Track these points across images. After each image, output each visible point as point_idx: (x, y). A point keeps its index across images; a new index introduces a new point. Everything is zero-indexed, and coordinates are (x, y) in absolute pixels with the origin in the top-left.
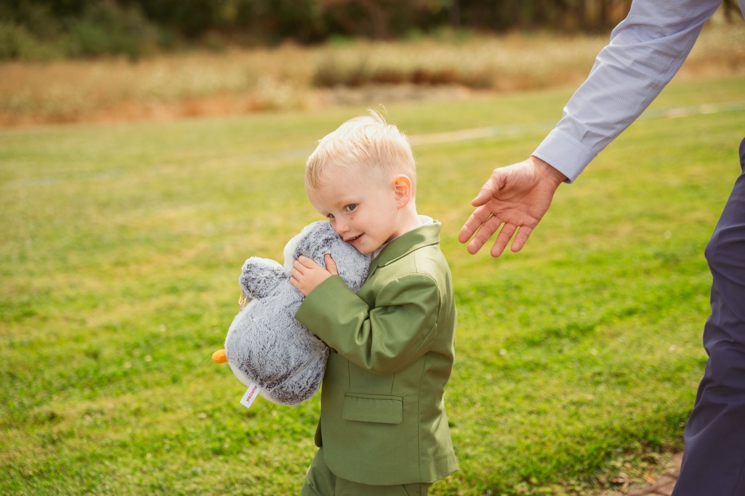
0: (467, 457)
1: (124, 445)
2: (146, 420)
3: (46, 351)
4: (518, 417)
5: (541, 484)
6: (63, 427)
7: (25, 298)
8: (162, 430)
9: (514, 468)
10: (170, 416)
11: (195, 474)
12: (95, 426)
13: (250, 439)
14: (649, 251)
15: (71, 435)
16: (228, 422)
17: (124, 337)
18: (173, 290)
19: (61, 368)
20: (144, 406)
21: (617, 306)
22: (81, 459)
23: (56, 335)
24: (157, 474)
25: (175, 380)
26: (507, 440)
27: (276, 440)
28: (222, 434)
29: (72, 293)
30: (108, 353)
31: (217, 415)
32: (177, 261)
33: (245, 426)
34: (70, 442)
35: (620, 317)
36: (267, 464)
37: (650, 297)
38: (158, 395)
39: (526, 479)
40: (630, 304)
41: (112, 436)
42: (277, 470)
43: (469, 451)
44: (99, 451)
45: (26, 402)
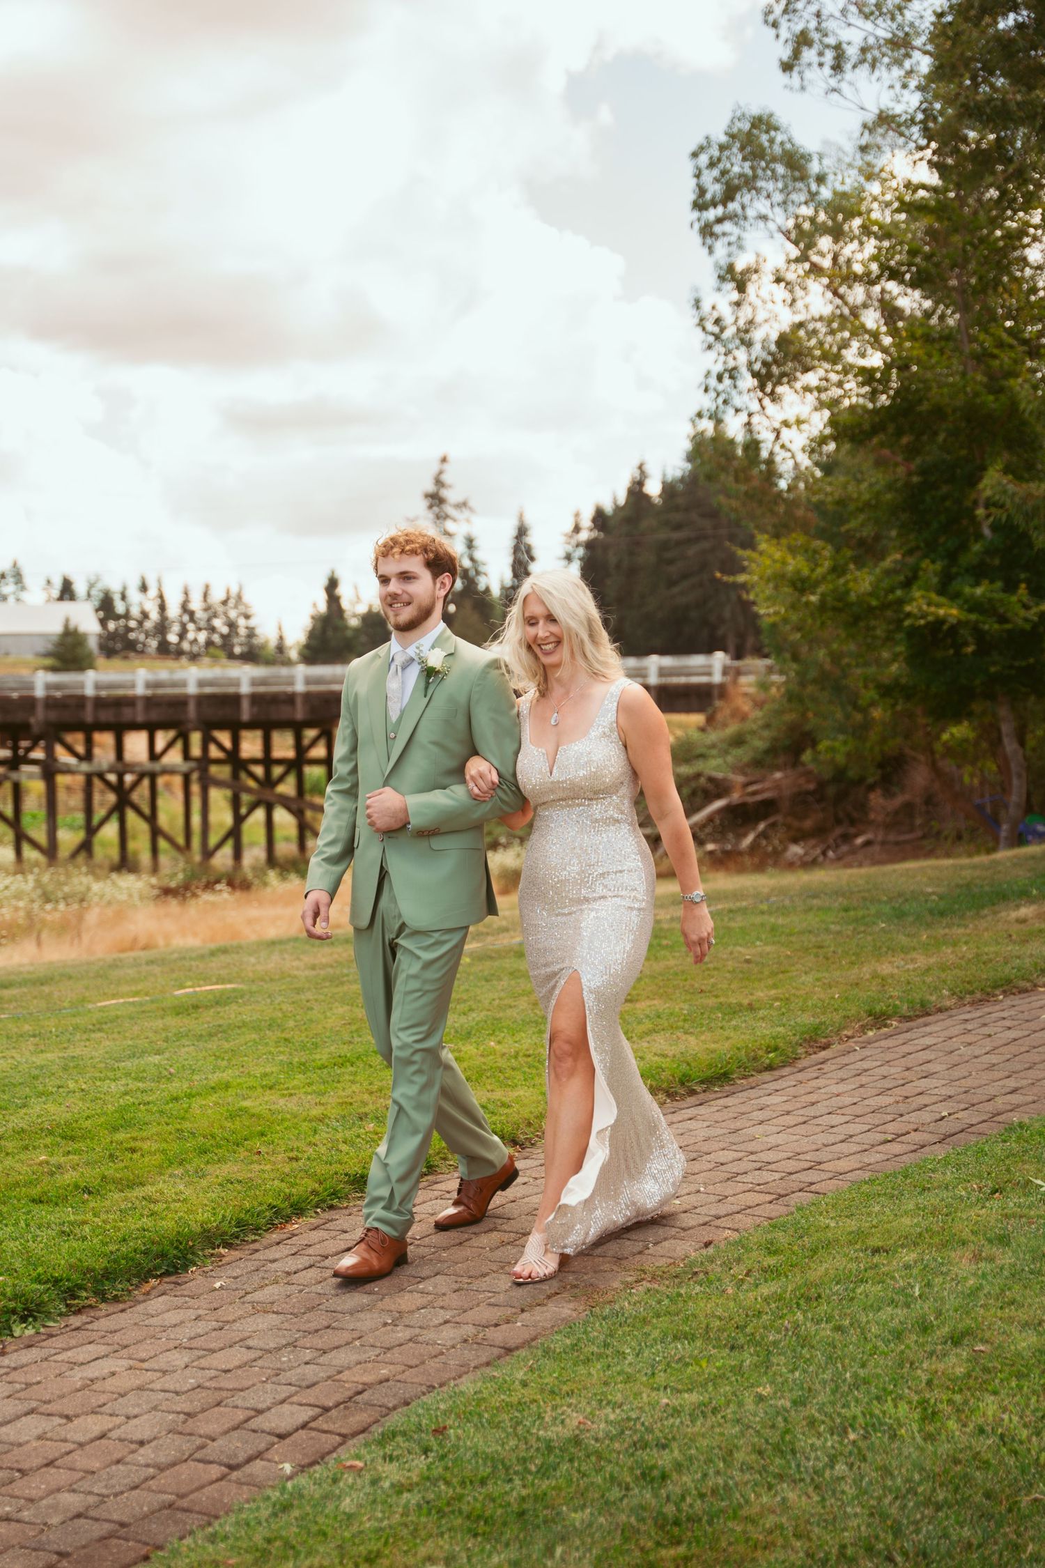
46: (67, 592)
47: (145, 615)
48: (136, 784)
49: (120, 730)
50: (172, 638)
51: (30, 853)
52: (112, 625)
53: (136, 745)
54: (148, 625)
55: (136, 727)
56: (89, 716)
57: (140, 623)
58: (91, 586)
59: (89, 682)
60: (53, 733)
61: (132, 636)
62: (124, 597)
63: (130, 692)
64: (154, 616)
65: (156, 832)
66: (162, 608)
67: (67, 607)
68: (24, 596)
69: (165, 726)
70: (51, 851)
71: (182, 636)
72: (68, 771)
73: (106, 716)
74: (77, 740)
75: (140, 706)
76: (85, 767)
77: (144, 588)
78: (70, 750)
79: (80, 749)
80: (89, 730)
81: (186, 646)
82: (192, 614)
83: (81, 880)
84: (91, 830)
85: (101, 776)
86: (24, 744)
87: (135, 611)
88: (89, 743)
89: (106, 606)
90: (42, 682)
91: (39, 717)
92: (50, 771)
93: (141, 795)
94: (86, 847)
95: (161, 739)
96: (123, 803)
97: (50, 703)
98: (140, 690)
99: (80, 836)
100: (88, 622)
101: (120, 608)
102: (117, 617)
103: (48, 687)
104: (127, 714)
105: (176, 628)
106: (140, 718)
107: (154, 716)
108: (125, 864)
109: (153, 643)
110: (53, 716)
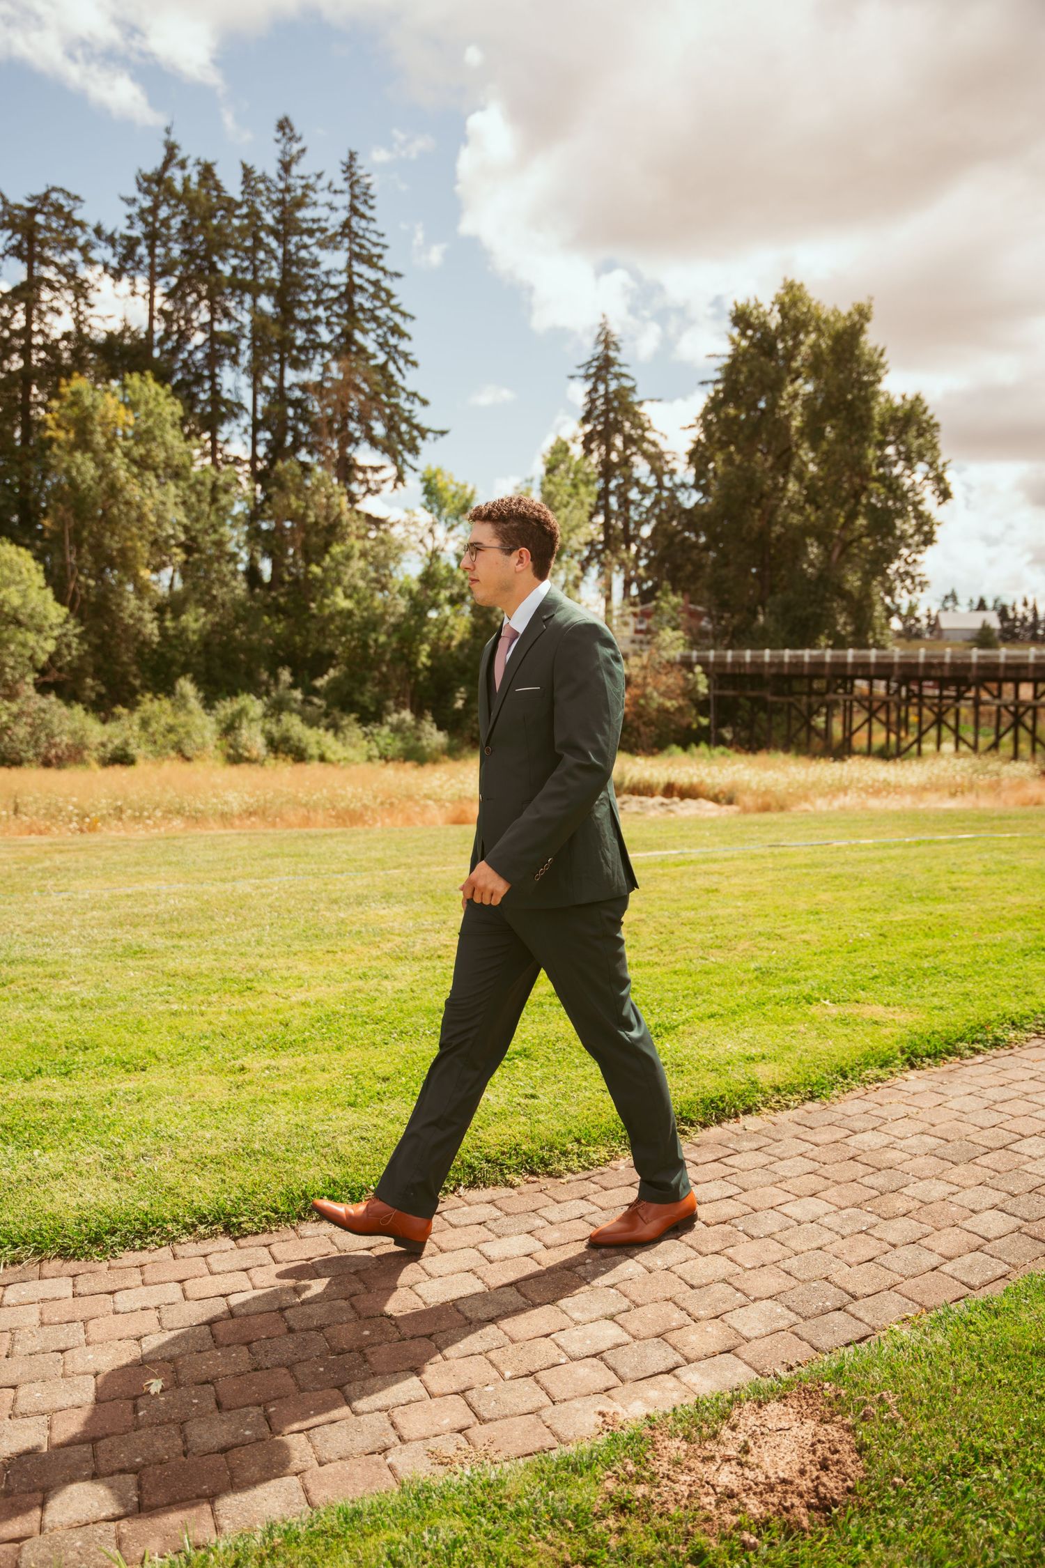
0: (538, 1121)
1: (286, 1094)
2: (307, 1077)
3: (251, 1018)
4: (588, 1094)
5: (588, 1145)
6: (247, 1077)
7: (251, 975)
8: (316, 1085)
9: (570, 1132)
10: (326, 1075)
11: (330, 1119)
12: (270, 1077)
13: (380, 1097)
14: (753, 966)
15: (251, 1083)
16: (366, 1083)
17: (312, 1012)
18: (363, 977)
19: (259, 1033)
20: (310, 1066)
21: (704, 1009)
22: (253, 1101)
23: (264, 1006)
24: (304, 1117)
25: (339, 1049)
26: (573, 1111)
27: (398, 1099)
28: (359, 1092)
29: (285, 973)
30: (295, 1023)
31: (361, 1077)
32: (375, 952)
33: (379, 1087)
34: (249, 1088)
35: (701, 1019)
36: (386, 1116)
37: (732, 1004)
38: (322, 1059)
39: (578, 1141)
40: (715, 1009)
41: (281, 1086)
42: (391, 1121)
43: (541, 1117)
44: (267, 1096)
45: (227, 1056)
46: (982, 606)
47: (1025, 618)
48: (1024, 713)
49: (1017, 682)
50: (1041, 632)
51: (963, 748)
52: (1006, 624)
53: (1027, 690)
54: (1027, 624)
55: (1027, 680)
56: (1001, 673)
57: (1022, 624)
58: (996, 601)
59: (1003, 653)
60: (980, 682)
61: (1017, 630)
62: (1014, 609)
63: (1024, 661)
64: (1030, 619)
65: (1036, 739)
66: (1036, 615)
67: (982, 615)
68: (958, 608)
70: (975, 748)
72: (986, 703)
73: (1011, 674)
74: (993, 686)
75: (1031, 669)
76: (997, 702)
77: (1025, 604)
78: (990, 693)
79: (995, 693)
80: (1000, 681)
83: (994, 765)
84: (999, 737)
85: (1006, 707)
86: (963, 688)
87: (1020, 616)
88: (1000, 689)
89: (1003, 613)
90: (975, 654)
91: (974, 673)
92: (977, 702)
93: (1028, 719)
94: (995, 746)
96: (1017, 722)
97: (980, 666)
98: (1031, 660)
99: (992, 738)
100: (995, 623)
101: (1011, 615)
102: (1009, 620)
103: (979, 657)
104: (1023, 673)
106: (1031, 675)
107: (1039, 675)
108: (1016, 756)
109: (1029, 635)
110: (981, 673)
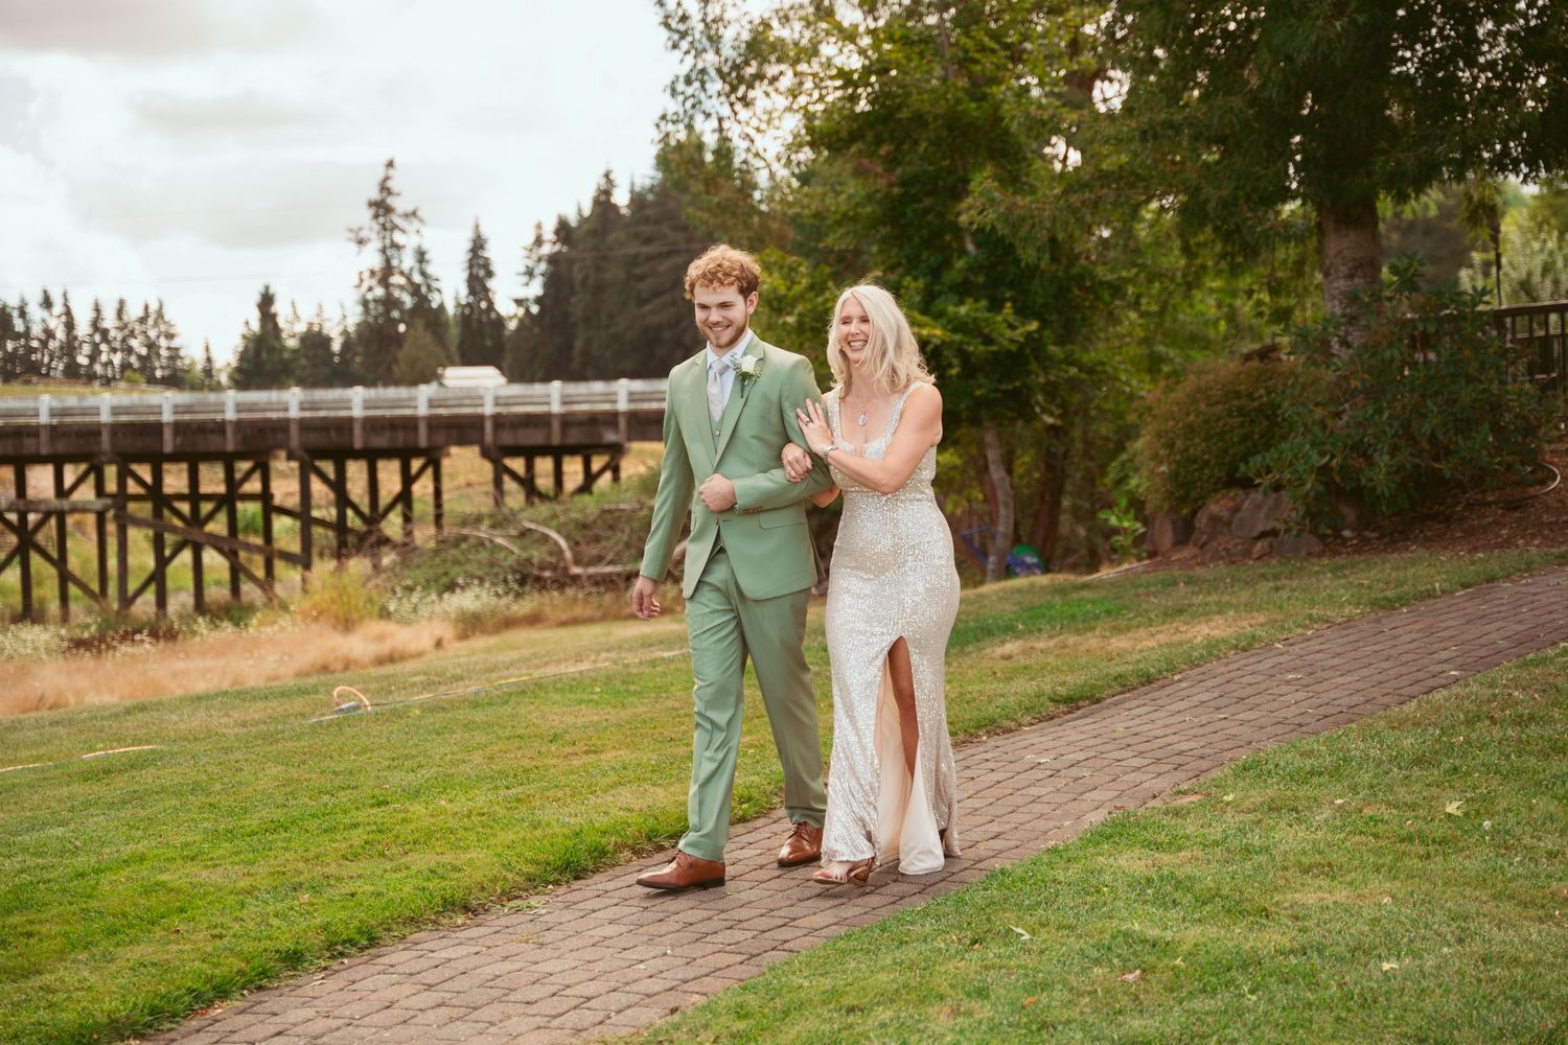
47: (50, 334)
48: (40, 524)
49: (21, 463)
50: (82, 360)
53: (41, 480)
54: (53, 345)
55: (41, 460)
57: (44, 344)
61: (34, 357)
62: (23, 314)
63: (32, 421)
64: (60, 334)
65: (65, 578)
66: (70, 326)
69: (75, 459)
71: (93, 358)
75: (44, 437)
77: (47, 303)
81: (98, 368)
82: (105, 333)
87: (37, 330)
93: (47, 536)
95: (70, 474)
96: (26, 545)
98: (44, 419)
101: (19, 326)
102: (16, 337)
104: (29, 445)
105: (86, 349)
106: (44, 450)
107: (61, 447)
108: (29, 614)
109: (60, 366)
